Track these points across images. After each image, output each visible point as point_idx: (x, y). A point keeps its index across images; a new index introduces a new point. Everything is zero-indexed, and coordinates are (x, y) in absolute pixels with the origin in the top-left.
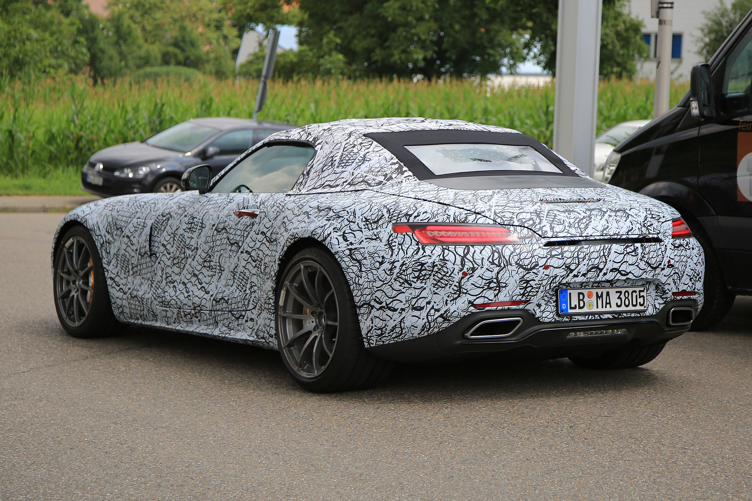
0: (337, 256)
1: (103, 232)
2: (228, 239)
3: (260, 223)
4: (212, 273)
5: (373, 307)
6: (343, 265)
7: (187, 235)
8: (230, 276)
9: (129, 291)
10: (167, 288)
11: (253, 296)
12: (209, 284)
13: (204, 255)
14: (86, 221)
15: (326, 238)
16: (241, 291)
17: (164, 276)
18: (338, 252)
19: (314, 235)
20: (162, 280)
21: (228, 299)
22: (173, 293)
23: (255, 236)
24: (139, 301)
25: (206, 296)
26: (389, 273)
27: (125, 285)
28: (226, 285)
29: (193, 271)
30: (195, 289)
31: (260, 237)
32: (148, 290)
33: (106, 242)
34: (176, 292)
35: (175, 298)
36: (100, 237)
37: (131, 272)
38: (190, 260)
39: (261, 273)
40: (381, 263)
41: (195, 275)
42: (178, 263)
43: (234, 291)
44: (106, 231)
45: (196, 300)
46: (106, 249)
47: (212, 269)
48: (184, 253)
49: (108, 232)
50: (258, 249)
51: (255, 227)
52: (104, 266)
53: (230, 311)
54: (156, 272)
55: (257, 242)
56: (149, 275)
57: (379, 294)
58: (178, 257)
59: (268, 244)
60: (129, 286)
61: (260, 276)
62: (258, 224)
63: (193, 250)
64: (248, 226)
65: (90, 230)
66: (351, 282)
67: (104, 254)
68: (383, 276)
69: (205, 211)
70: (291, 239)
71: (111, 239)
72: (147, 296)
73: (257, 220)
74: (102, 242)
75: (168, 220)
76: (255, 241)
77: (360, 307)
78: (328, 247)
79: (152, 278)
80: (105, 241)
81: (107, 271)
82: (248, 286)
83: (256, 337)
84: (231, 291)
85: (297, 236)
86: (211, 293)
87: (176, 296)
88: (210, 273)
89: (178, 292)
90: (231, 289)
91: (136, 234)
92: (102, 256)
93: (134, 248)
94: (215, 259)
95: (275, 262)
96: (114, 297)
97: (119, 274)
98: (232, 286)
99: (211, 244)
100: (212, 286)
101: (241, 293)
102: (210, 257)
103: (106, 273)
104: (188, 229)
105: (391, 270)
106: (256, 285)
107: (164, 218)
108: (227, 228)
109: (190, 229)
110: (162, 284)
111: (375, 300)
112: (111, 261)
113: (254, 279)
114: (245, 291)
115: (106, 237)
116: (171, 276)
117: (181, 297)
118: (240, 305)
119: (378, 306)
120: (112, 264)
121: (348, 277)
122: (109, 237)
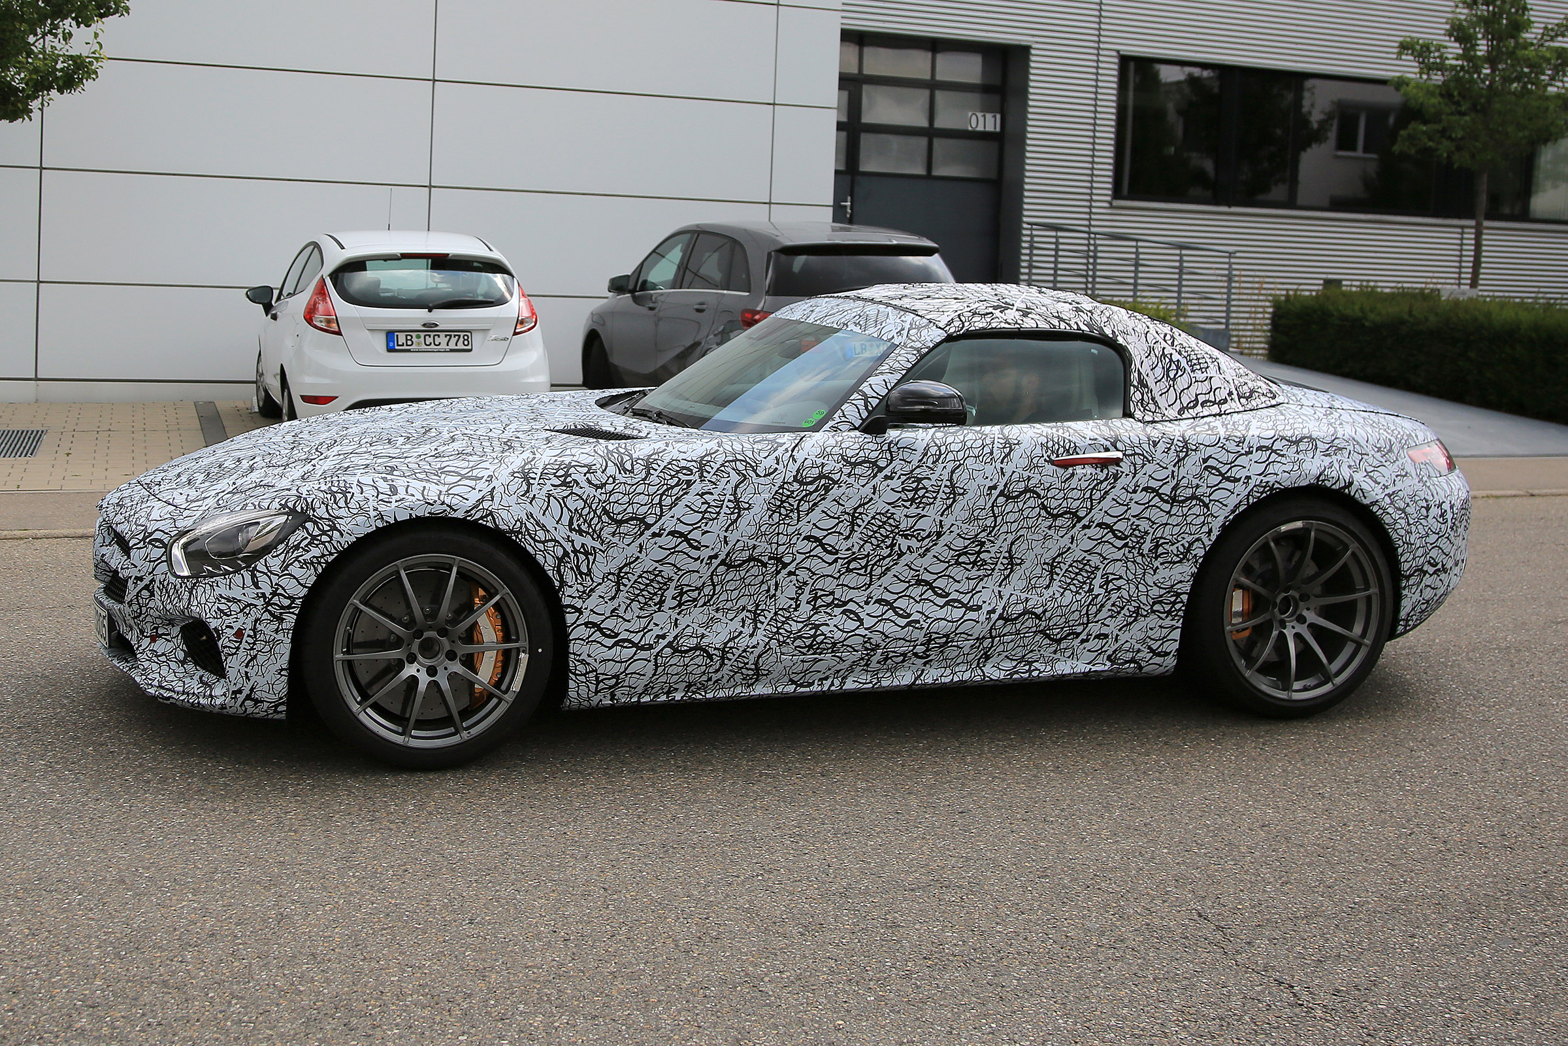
0: (1375, 509)
1: (562, 532)
2: (1044, 507)
3: (1135, 474)
4: (981, 573)
5: (1426, 572)
6: (1387, 519)
7: (899, 513)
8: (1038, 571)
9: (663, 643)
10: (818, 618)
11: (1114, 596)
12: (973, 592)
13: (960, 543)
14: (491, 514)
15: (1351, 484)
16: (1077, 592)
17: (805, 598)
18: (1377, 501)
19: (1323, 481)
20: (798, 606)
21: (1045, 612)
22: (851, 625)
23: (1124, 496)
24: (710, 656)
25: (972, 615)
26: (1441, 520)
27: (645, 630)
28: (1030, 587)
29: (918, 575)
30: (927, 608)
31: (1140, 496)
32: (748, 630)
33: (575, 551)
34: (861, 621)
35: (862, 631)
36: (550, 544)
37: (670, 602)
38: (907, 558)
39: (1142, 555)
40: (1428, 508)
41: (919, 582)
42: (866, 567)
43: (1057, 595)
44: (571, 530)
45: (943, 627)
46: (578, 567)
47: (982, 565)
48: (892, 545)
49: (580, 532)
50: (1133, 516)
51: (1122, 482)
52: (566, 601)
53: (1040, 632)
54: (772, 592)
55: (1132, 504)
56: (742, 602)
57: (1434, 553)
58: (868, 555)
59: (1167, 507)
60: (657, 631)
61: (1134, 562)
62: (1131, 475)
63: (923, 539)
64: (1102, 482)
65: (512, 531)
66: (1400, 543)
67: (569, 577)
68: (1436, 526)
69: (950, 466)
70: (1262, 493)
71: (589, 542)
72: (743, 642)
73: (1125, 467)
74: (560, 552)
75: (827, 490)
76: (1127, 505)
77: (1408, 578)
78: (1357, 496)
79: (758, 605)
80: (569, 549)
81: (579, 611)
82: (1098, 581)
83: (1108, 664)
84: (1046, 596)
85: (1276, 486)
86: (986, 607)
87: (866, 629)
88: (974, 573)
89: (869, 621)
90: (1047, 594)
91: (715, 527)
92: (563, 583)
93: (705, 553)
94: (1001, 545)
95: (1210, 531)
96: (589, 660)
97: (621, 612)
98: (1048, 587)
99: (989, 522)
100: (986, 595)
101: (1078, 597)
102: (982, 544)
103: (570, 618)
104: (903, 500)
105: (1442, 515)
106: (1121, 577)
107: (811, 488)
108: (1037, 490)
109: (912, 500)
110: (796, 613)
111: (1429, 562)
112: (592, 590)
113: (1118, 569)
114: (1091, 590)
115: (572, 541)
116: (832, 593)
117: (888, 628)
118: (1076, 615)
119: (1431, 570)
120: (595, 595)
121: (1395, 536)
122: (578, 540)
